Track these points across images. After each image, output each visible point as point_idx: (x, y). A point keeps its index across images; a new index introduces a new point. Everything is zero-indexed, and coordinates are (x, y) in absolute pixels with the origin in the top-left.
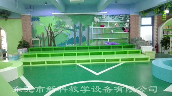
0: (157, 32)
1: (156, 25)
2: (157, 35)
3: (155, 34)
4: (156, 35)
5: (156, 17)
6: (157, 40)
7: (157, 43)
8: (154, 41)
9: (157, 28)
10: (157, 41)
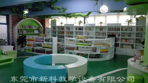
0: (12, 31)
1: (11, 24)
2: (13, 34)
3: (11, 32)
4: (11, 34)
5: (11, 16)
6: (13, 38)
7: (13, 41)
8: (10, 40)
9: (12, 27)
10: (13, 40)
